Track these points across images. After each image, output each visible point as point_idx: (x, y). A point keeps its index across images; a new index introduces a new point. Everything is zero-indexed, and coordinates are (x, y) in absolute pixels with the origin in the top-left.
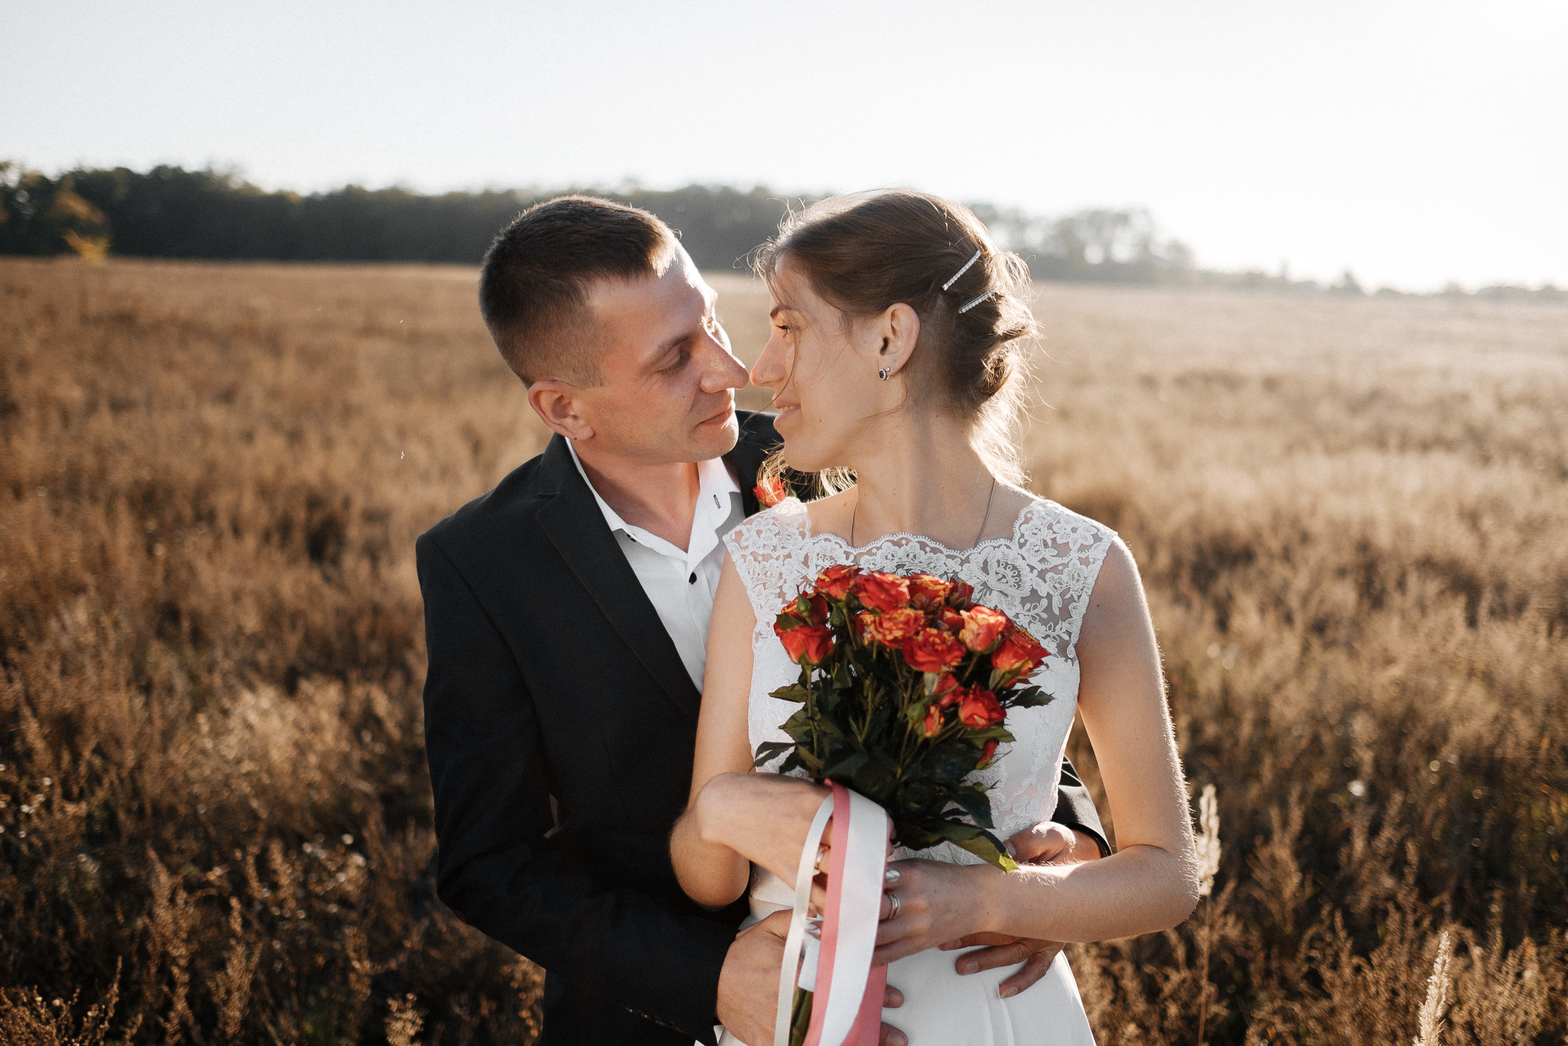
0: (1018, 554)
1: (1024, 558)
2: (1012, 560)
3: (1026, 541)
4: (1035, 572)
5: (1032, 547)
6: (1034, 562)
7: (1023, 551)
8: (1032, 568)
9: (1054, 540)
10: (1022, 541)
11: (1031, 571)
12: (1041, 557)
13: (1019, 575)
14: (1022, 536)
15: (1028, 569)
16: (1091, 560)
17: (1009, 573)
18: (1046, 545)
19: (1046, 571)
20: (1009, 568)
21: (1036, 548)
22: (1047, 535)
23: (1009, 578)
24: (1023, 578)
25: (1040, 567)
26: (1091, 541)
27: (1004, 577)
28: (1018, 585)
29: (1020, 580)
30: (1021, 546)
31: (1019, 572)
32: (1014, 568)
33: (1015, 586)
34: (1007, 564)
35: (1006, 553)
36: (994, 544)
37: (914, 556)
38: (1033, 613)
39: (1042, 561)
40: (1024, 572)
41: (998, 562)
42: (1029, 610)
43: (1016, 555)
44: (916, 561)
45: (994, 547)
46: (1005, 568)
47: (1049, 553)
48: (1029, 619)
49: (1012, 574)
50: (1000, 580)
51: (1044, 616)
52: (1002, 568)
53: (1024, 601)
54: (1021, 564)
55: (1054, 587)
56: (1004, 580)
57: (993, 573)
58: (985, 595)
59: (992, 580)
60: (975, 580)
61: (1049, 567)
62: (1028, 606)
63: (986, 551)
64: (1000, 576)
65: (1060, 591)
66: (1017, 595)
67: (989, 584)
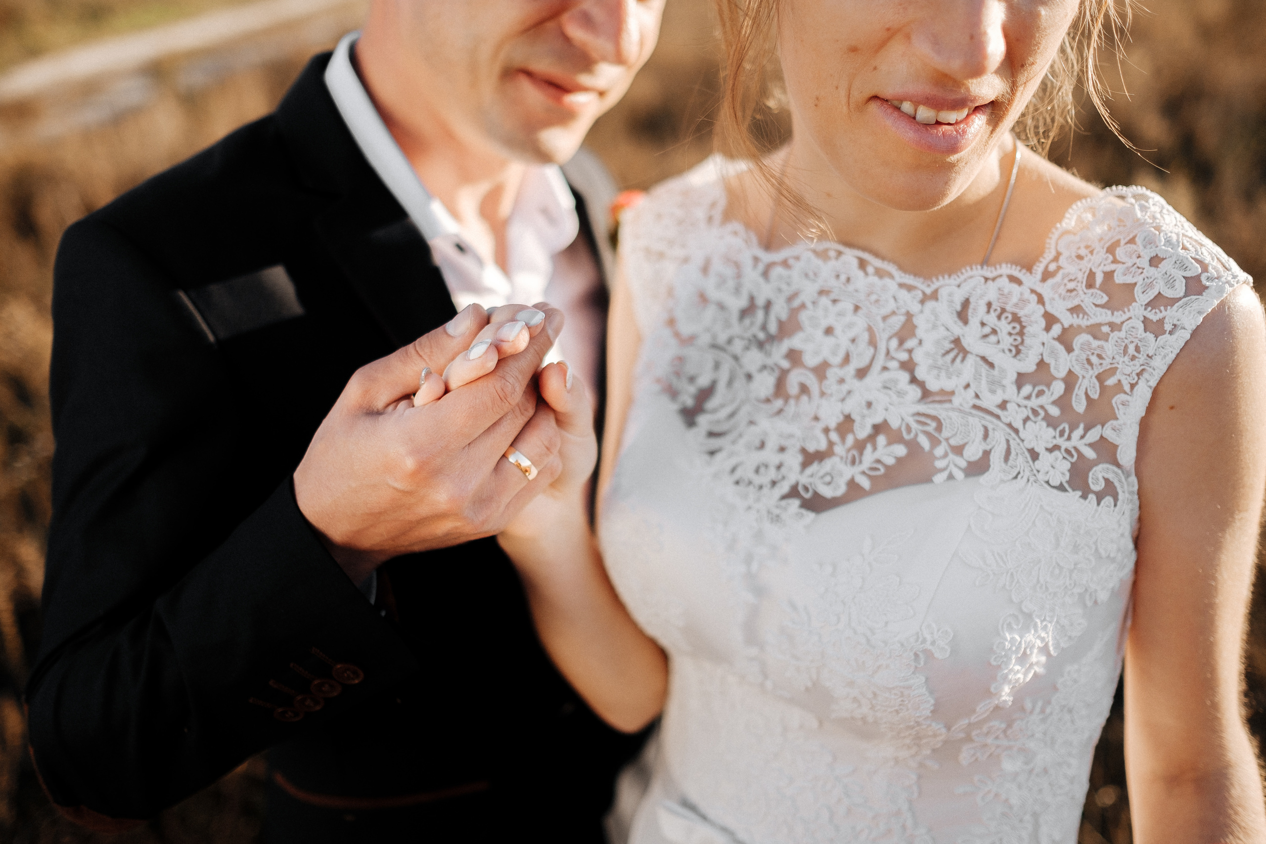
0: (1033, 291)
1: (1041, 300)
2: (1016, 305)
3: (1059, 269)
4: (1056, 330)
5: (1066, 281)
6: (1059, 308)
8: (1050, 320)
9: (1109, 275)
10: (1046, 269)
11: (1048, 329)
12: (1076, 302)
13: (1021, 333)
14: (1053, 260)
15: (1042, 323)
16: (1168, 328)
17: (1004, 327)
18: (1090, 282)
19: (1079, 330)
20: (1007, 318)
21: (1071, 286)
22: (1096, 263)
23: (1003, 335)
24: (1028, 341)
25: (1068, 320)
26: (1178, 289)
27: (997, 333)
28: (1018, 352)
29: (1022, 342)
30: (1044, 279)
31: (1023, 327)
32: (1016, 318)
33: (1010, 351)
34: (1003, 310)
35: (1006, 291)
36: (989, 272)
37: (848, 280)
38: (1034, 403)
39: (1076, 310)
40: (1034, 327)
41: (989, 305)
42: (1028, 398)
43: (1027, 295)
44: (851, 288)
45: (986, 279)
46: (999, 317)
47: (1090, 299)
48: (1027, 412)
49: (1009, 328)
50: (985, 336)
51: (1055, 411)
52: (993, 316)
53: (1021, 380)
54: (1033, 313)
55: (1089, 361)
56: (993, 338)
57: (974, 321)
58: (953, 360)
59: (971, 336)
60: (942, 332)
61: (1084, 323)
62: (1027, 389)
63: (972, 283)
64: (987, 330)
65: (1098, 370)
66: (1010, 367)
67: (965, 343)
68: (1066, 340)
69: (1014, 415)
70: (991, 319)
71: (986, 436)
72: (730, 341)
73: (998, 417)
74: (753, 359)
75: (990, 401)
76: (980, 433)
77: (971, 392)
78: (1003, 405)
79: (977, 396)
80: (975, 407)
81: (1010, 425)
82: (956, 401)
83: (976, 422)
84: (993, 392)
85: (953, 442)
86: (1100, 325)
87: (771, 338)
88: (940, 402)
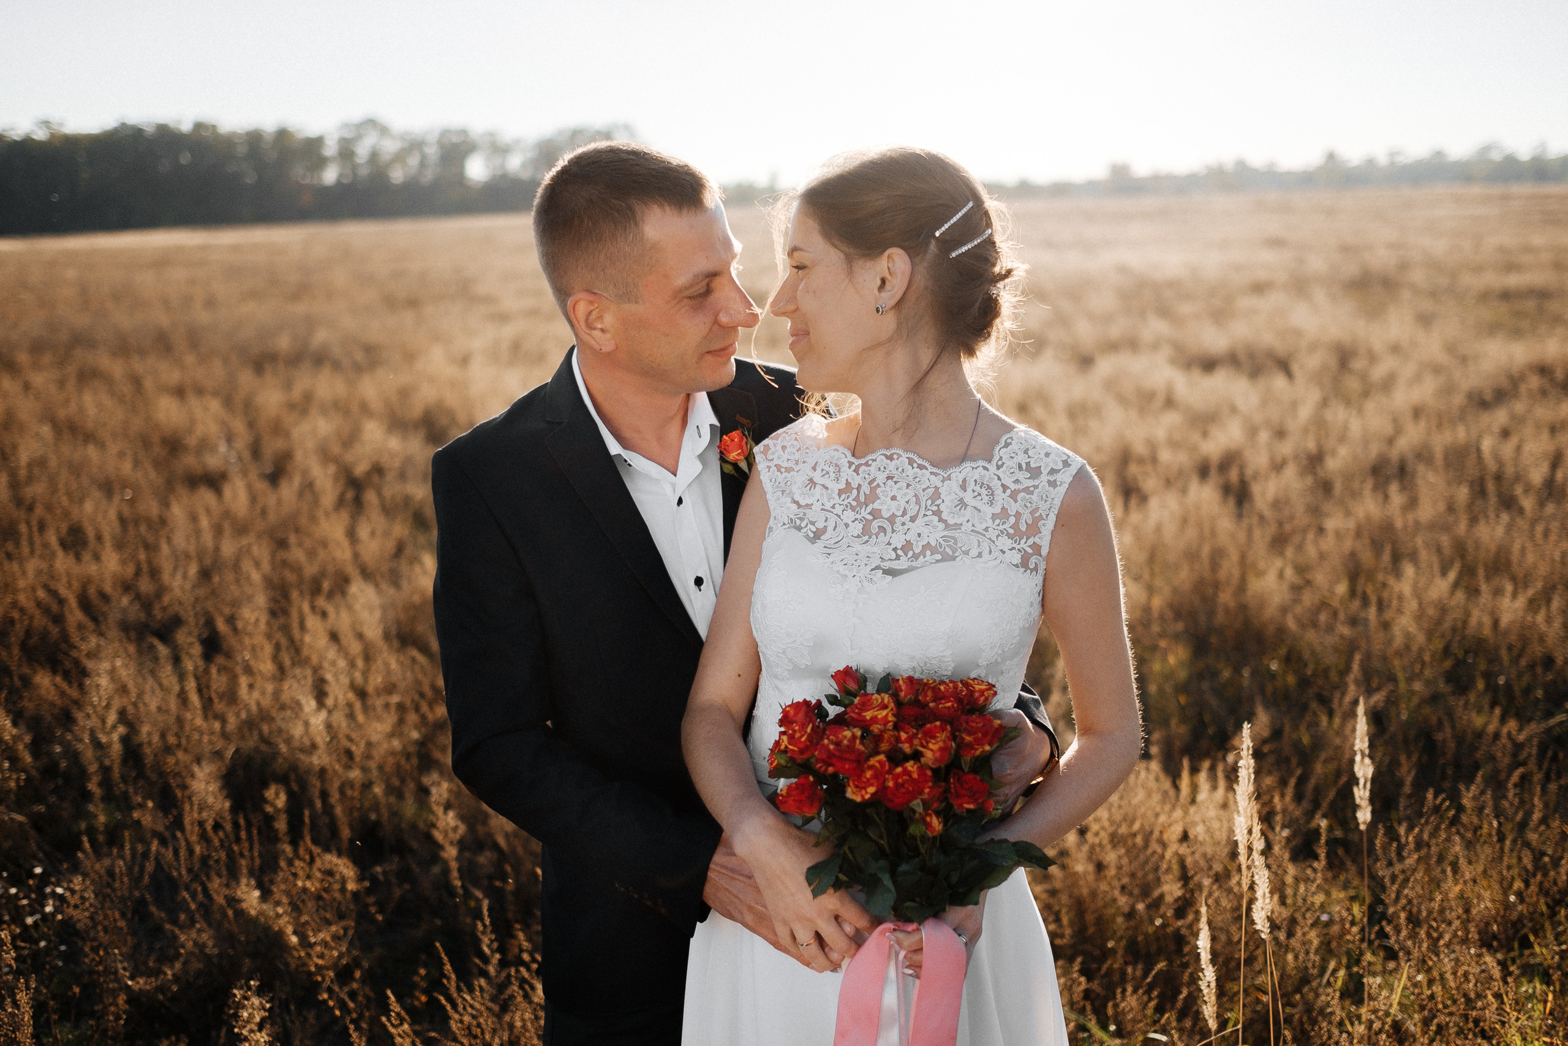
0: (995, 475)
1: (999, 479)
2: (988, 481)
3: (1003, 463)
4: (1008, 492)
5: (1009, 469)
6: (1008, 481)
7: (1000, 473)
8: (1005, 488)
9: (1028, 464)
10: (1000, 463)
11: (1004, 492)
12: (1015, 479)
13: (992, 495)
14: (1001, 458)
15: (1001, 489)
16: (1058, 483)
17: (984, 492)
18: (1020, 467)
19: (1019, 491)
20: (984, 487)
21: (1012, 471)
22: (1022, 459)
23: (984, 496)
24: (996, 499)
25: (1013, 487)
26: (1060, 466)
27: (979, 494)
28: (991, 503)
29: (993, 499)
30: (998, 467)
31: (992, 492)
32: (989, 487)
33: (988, 503)
34: (983, 484)
35: (982, 474)
36: (974, 465)
37: (903, 470)
38: (1001, 527)
39: (1017, 481)
40: (999, 491)
41: (976, 481)
42: (998, 525)
43: (993, 476)
44: (904, 475)
45: (973, 468)
46: (981, 487)
47: (1022, 476)
48: (997, 532)
49: (986, 492)
50: (975, 497)
51: (1011, 531)
52: (978, 486)
53: (994, 517)
54: (996, 485)
55: (1025, 505)
56: (979, 498)
57: (969, 490)
58: (960, 509)
59: (968, 497)
60: (954, 496)
61: (1021, 487)
62: (997, 521)
63: (966, 470)
64: (976, 494)
65: (1030, 510)
66: (989, 511)
67: (965, 501)
68: (1014, 496)
69: (992, 534)
70: (977, 488)
71: (979, 546)
72: (833, 507)
73: (984, 535)
74: (849, 516)
75: (980, 528)
76: (976, 544)
77: (970, 524)
78: (986, 530)
79: (973, 526)
80: (972, 531)
81: (990, 539)
82: (963, 528)
83: (974, 538)
84: (981, 523)
85: (963, 549)
86: (1028, 488)
87: (860, 504)
88: (955, 529)
